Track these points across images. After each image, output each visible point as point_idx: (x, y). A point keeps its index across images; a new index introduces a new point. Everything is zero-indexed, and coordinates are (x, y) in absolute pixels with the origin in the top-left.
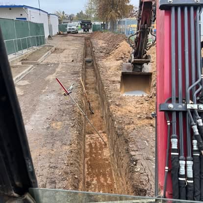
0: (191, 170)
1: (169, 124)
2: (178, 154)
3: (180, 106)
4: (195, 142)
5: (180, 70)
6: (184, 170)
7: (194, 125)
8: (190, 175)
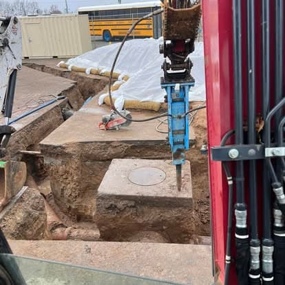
0: (271, 261)
1: (230, 183)
2: (247, 236)
3: (252, 151)
4: (278, 213)
5: (252, 71)
6: (258, 262)
7: (277, 187)
8: (269, 268)
